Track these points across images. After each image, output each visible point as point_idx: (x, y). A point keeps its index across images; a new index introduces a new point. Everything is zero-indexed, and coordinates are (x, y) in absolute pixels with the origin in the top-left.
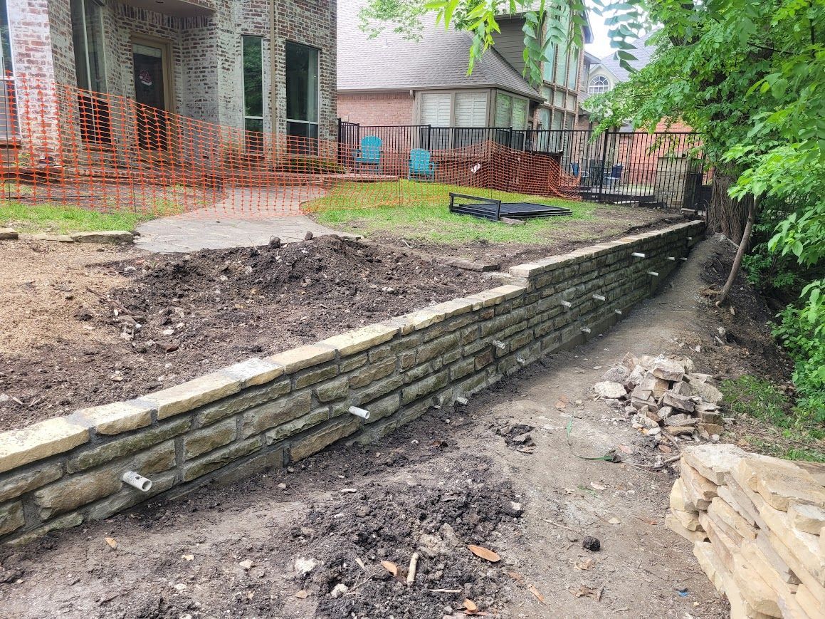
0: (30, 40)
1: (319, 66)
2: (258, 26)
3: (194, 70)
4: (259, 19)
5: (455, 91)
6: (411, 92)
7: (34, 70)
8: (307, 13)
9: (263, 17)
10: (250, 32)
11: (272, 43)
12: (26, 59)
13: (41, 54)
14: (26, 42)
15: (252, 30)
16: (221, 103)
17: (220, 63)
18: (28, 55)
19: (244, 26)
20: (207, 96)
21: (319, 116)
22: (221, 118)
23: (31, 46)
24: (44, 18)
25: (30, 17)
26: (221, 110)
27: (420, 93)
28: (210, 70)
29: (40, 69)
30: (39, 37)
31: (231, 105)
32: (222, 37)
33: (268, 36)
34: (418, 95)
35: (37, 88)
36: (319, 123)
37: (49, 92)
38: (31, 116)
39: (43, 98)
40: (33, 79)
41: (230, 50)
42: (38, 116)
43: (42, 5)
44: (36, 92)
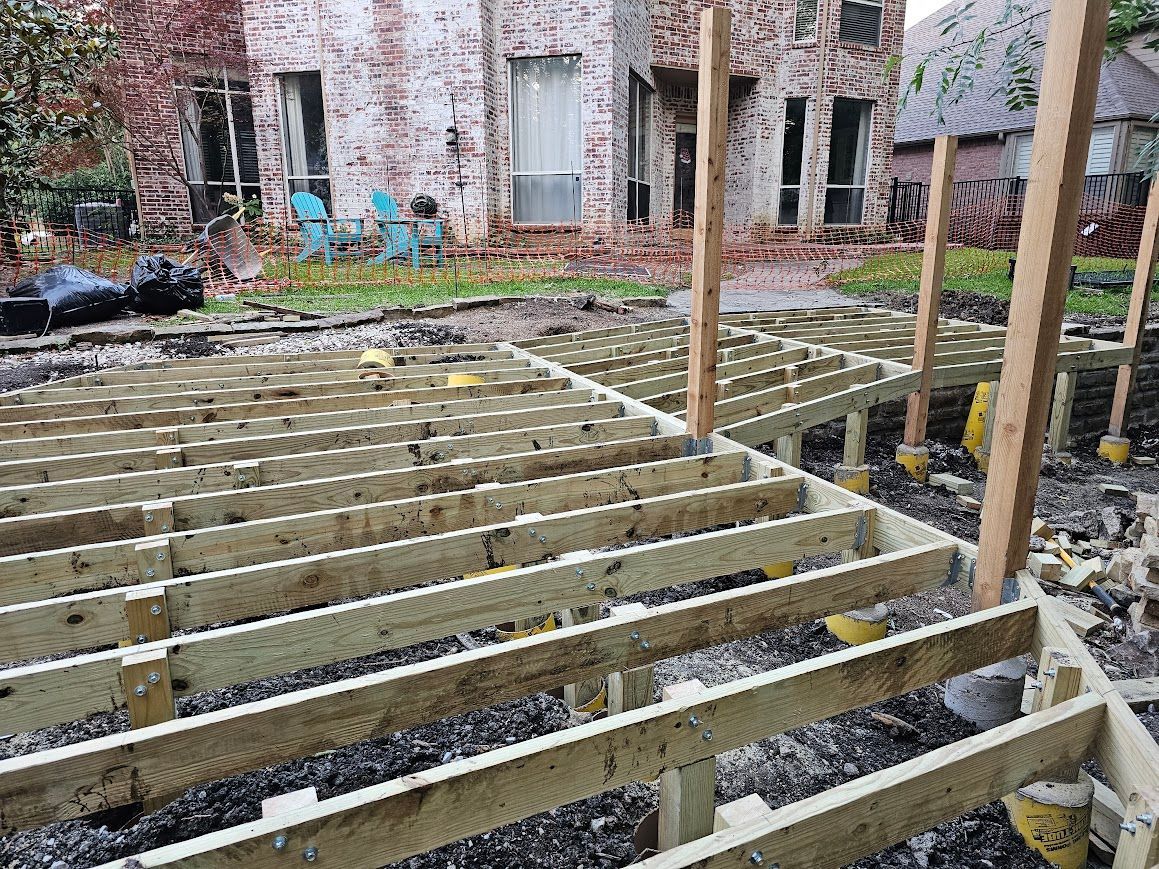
0: (596, 137)
1: (872, 121)
2: (804, 87)
3: (732, 143)
4: (806, 79)
6: (1001, 136)
7: (597, 164)
8: (863, 63)
9: (811, 76)
10: (794, 95)
11: (818, 103)
12: (591, 154)
13: (602, 149)
14: (593, 139)
15: (797, 93)
16: (757, 174)
17: (759, 132)
18: (594, 151)
19: (789, 89)
20: (742, 168)
21: (867, 178)
22: (756, 190)
23: (596, 142)
24: (609, 116)
25: (599, 117)
26: (756, 181)
27: (1013, 136)
28: (748, 140)
29: (602, 162)
30: (603, 133)
31: (766, 176)
32: (766, 104)
33: (814, 97)
34: (1011, 139)
35: (598, 178)
36: (866, 186)
37: (607, 181)
38: (592, 203)
39: (602, 187)
40: (596, 171)
41: (771, 117)
42: (598, 203)
43: (608, 105)
44: (597, 181)
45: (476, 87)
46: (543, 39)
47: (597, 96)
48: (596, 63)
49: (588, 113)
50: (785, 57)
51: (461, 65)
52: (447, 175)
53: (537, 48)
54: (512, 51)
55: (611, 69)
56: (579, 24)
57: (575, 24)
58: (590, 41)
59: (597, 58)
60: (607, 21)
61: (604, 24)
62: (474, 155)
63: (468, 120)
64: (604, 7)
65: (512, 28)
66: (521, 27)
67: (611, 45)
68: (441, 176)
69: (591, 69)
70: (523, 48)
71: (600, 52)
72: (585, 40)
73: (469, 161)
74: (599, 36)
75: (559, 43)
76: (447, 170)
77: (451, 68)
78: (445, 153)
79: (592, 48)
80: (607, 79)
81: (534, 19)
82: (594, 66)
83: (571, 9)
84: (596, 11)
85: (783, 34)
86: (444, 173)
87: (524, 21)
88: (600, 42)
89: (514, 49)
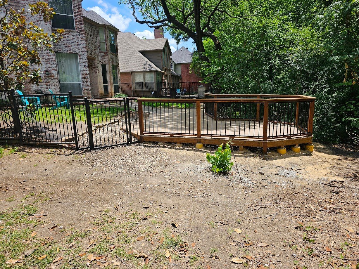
0: (85, 74)
2: (105, 62)
4: (105, 60)
5: (144, 72)
6: (131, 73)
7: (86, 80)
8: (115, 57)
11: (109, 66)
13: (87, 77)
15: (104, 63)
16: (99, 82)
17: (98, 71)
18: (85, 77)
19: (102, 62)
21: (119, 83)
22: (99, 86)
23: (85, 75)
24: (88, 69)
25: (85, 69)
28: (96, 73)
29: (87, 80)
30: (87, 73)
31: (100, 82)
32: (98, 65)
33: (108, 64)
34: (133, 73)
35: (87, 84)
36: (119, 84)
37: (89, 85)
38: (85, 90)
39: (88, 86)
40: (86, 82)
41: (99, 68)
42: (87, 90)
43: (87, 67)
44: (86, 85)
45: (53, 60)
46: (66, 49)
47: (84, 64)
48: (83, 56)
49: (81, 68)
50: (100, 54)
51: (47, 54)
52: (45, 83)
53: (65, 51)
54: (57, 51)
55: (87, 58)
56: (77, 46)
57: (76, 46)
58: (80, 51)
59: (83, 55)
60: (84, 47)
61: (84, 48)
62: (54, 78)
63: (51, 68)
64: (83, 43)
65: (56, 45)
66: (59, 45)
67: (86, 53)
68: (43, 84)
69: (81, 57)
70: (61, 50)
71: (84, 54)
72: (79, 51)
73: (52, 80)
74: (83, 50)
75: (71, 50)
76: (45, 82)
77: (44, 54)
78: (44, 77)
79: (81, 52)
80: (86, 60)
81: (63, 43)
82: (82, 57)
83: (74, 43)
84: (81, 44)
85: (98, 49)
86: (44, 83)
87: (60, 43)
88: (83, 52)
89: (57, 50)
